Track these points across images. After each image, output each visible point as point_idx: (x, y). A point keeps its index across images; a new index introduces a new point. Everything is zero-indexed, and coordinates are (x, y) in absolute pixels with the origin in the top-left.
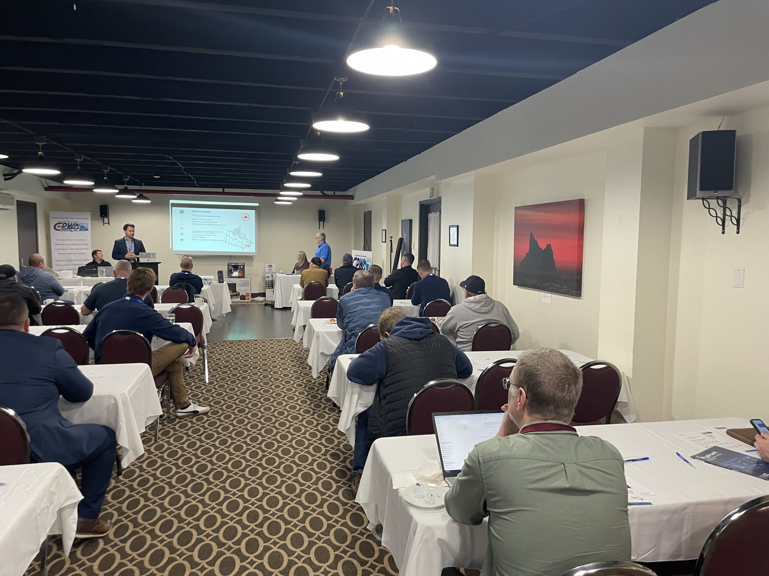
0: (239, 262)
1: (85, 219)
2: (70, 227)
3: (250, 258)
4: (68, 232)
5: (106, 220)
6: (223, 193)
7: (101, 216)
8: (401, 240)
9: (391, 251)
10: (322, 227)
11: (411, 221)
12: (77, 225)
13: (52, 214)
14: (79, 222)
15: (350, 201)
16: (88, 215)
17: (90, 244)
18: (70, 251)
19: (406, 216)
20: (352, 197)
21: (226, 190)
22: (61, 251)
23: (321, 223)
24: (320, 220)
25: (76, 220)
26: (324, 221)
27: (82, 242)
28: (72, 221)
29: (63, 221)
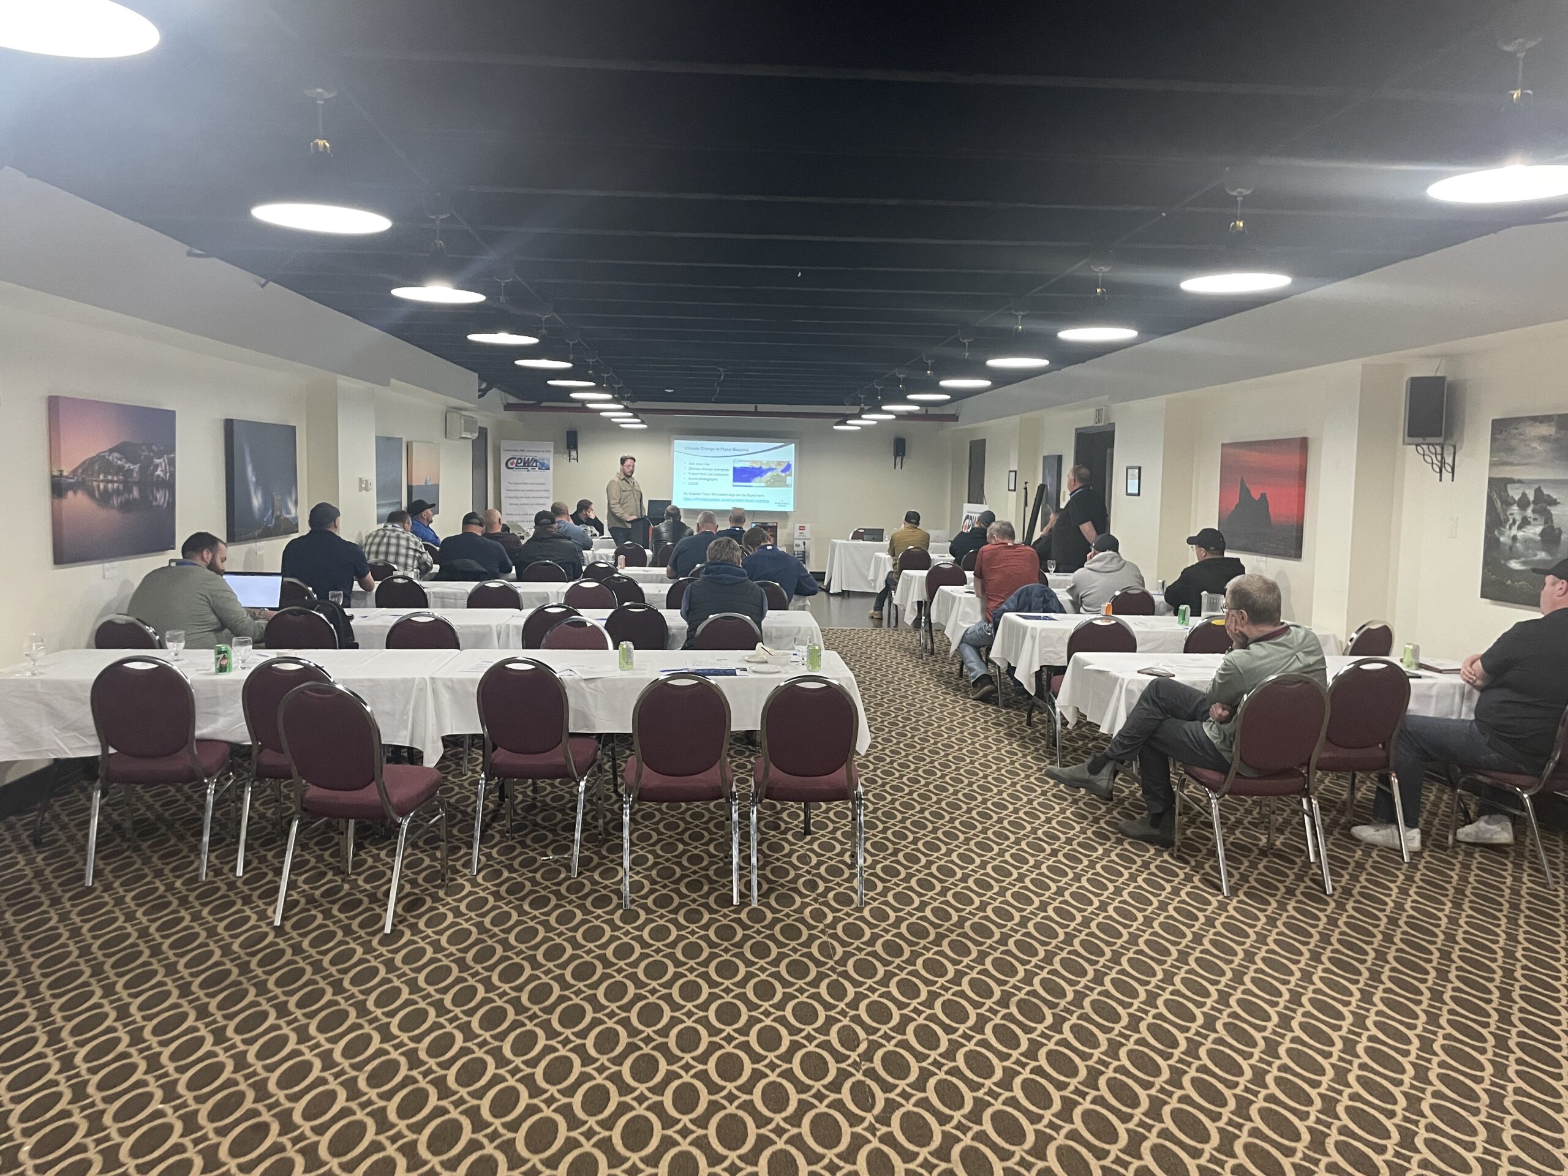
0: (770, 522)
1: (546, 453)
2: (527, 464)
3: (784, 515)
4: (524, 472)
5: (573, 453)
6: (756, 413)
7: (568, 448)
8: (1042, 488)
9: (1026, 504)
10: (898, 466)
11: (1060, 458)
12: (536, 461)
13: (504, 444)
14: (539, 456)
15: (951, 426)
16: (550, 446)
17: (551, 488)
18: (525, 501)
19: (1050, 449)
20: (954, 418)
21: (762, 408)
22: (514, 501)
23: (899, 459)
24: (896, 455)
25: (534, 454)
26: (904, 454)
27: (541, 487)
28: (529, 455)
29: (518, 454)
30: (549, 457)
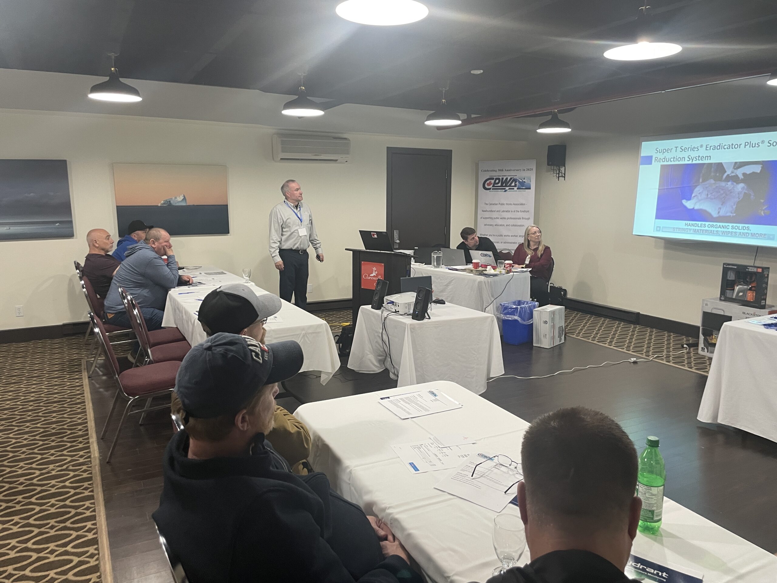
1: (527, 172)
5: (562, 170)
7: (553, 164)
12: (515, 180)
13: (482, 165)
14: (519, 175)
17: (532, 210)
22: (488, 221)
25: (513, 173)
27: (519, 208)
28: (508, 175)
29: (495, 174)
30: (531, 177)
